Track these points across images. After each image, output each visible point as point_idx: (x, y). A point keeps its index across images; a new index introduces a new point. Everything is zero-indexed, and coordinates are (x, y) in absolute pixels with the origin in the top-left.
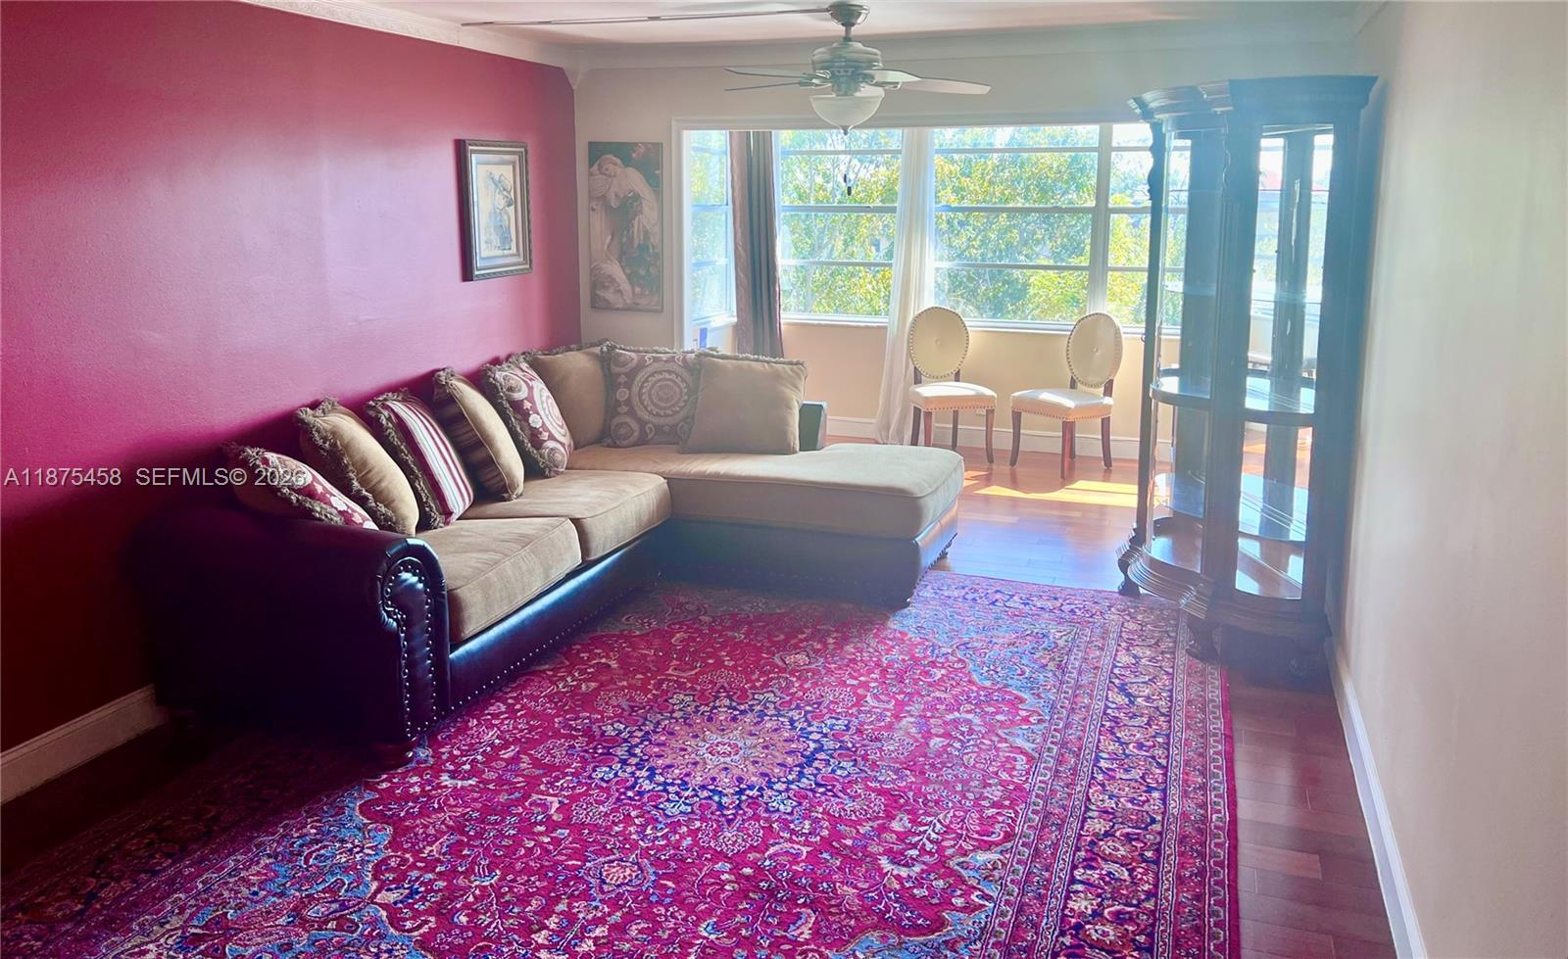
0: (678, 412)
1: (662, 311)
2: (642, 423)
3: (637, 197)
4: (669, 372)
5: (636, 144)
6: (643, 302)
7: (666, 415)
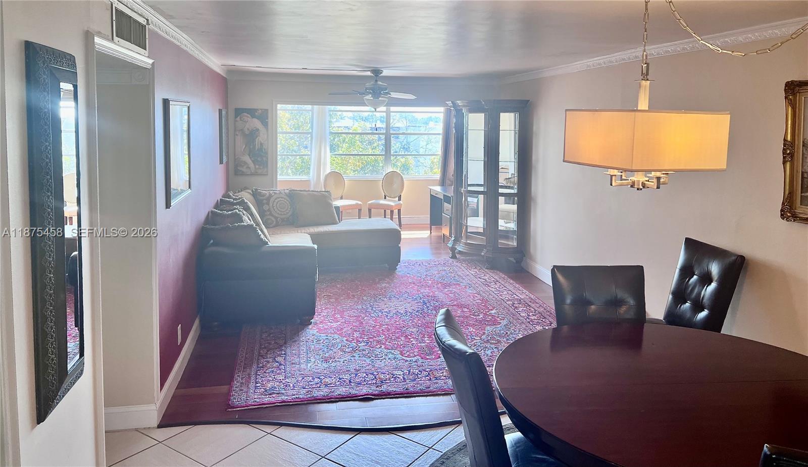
0: (288, 213)
1: (267, 175)
2: (276, 218)
3: (258, 130)
4: (282, 198)
5: (257, 109)
6: (260, 171)
7: (284, 214)
